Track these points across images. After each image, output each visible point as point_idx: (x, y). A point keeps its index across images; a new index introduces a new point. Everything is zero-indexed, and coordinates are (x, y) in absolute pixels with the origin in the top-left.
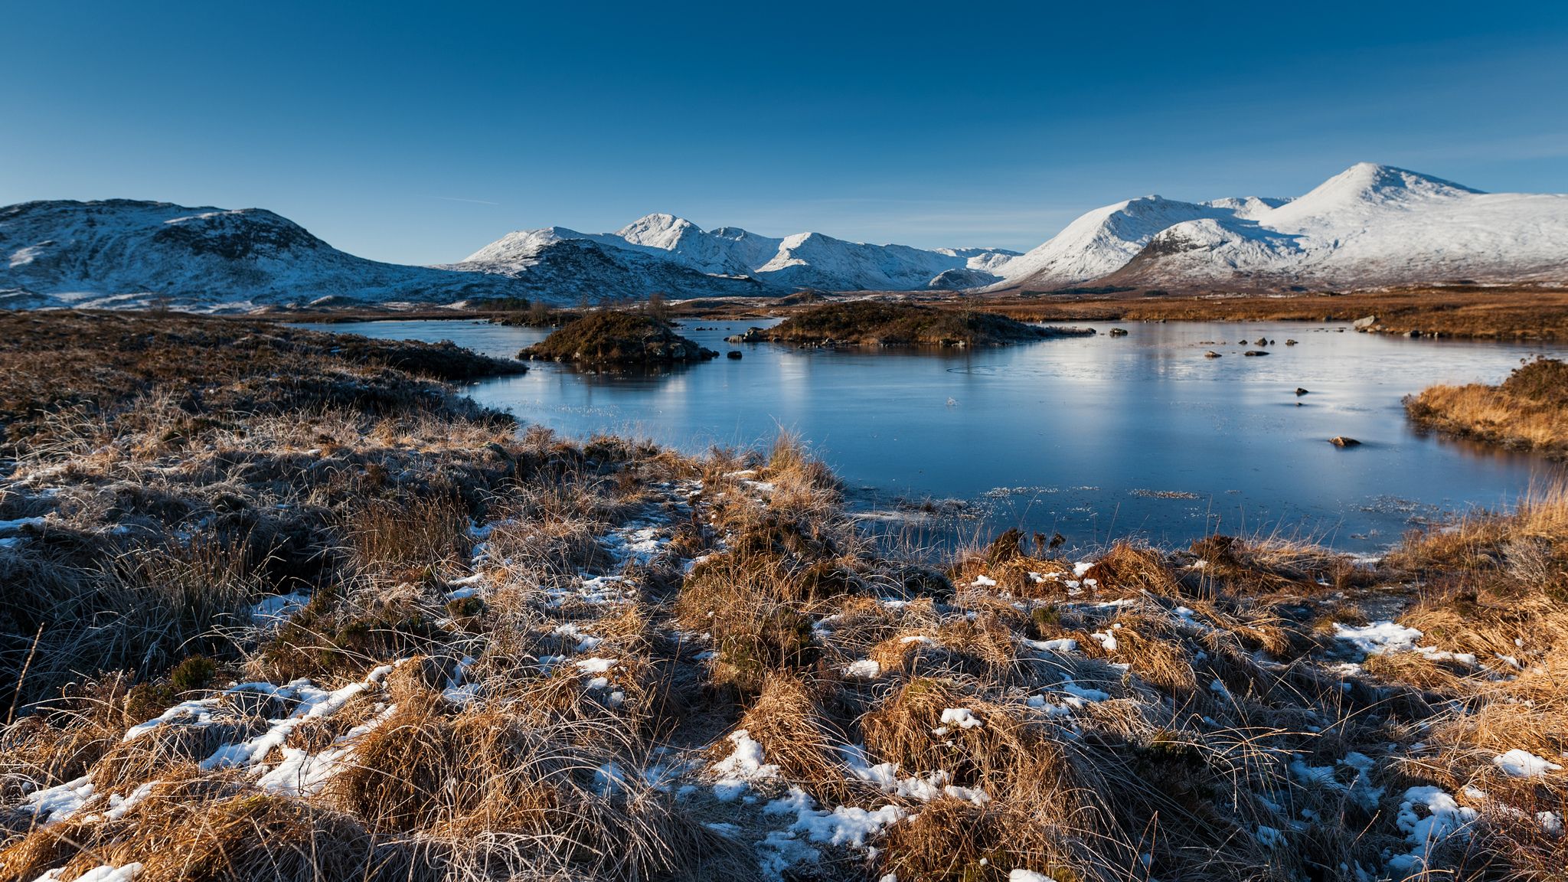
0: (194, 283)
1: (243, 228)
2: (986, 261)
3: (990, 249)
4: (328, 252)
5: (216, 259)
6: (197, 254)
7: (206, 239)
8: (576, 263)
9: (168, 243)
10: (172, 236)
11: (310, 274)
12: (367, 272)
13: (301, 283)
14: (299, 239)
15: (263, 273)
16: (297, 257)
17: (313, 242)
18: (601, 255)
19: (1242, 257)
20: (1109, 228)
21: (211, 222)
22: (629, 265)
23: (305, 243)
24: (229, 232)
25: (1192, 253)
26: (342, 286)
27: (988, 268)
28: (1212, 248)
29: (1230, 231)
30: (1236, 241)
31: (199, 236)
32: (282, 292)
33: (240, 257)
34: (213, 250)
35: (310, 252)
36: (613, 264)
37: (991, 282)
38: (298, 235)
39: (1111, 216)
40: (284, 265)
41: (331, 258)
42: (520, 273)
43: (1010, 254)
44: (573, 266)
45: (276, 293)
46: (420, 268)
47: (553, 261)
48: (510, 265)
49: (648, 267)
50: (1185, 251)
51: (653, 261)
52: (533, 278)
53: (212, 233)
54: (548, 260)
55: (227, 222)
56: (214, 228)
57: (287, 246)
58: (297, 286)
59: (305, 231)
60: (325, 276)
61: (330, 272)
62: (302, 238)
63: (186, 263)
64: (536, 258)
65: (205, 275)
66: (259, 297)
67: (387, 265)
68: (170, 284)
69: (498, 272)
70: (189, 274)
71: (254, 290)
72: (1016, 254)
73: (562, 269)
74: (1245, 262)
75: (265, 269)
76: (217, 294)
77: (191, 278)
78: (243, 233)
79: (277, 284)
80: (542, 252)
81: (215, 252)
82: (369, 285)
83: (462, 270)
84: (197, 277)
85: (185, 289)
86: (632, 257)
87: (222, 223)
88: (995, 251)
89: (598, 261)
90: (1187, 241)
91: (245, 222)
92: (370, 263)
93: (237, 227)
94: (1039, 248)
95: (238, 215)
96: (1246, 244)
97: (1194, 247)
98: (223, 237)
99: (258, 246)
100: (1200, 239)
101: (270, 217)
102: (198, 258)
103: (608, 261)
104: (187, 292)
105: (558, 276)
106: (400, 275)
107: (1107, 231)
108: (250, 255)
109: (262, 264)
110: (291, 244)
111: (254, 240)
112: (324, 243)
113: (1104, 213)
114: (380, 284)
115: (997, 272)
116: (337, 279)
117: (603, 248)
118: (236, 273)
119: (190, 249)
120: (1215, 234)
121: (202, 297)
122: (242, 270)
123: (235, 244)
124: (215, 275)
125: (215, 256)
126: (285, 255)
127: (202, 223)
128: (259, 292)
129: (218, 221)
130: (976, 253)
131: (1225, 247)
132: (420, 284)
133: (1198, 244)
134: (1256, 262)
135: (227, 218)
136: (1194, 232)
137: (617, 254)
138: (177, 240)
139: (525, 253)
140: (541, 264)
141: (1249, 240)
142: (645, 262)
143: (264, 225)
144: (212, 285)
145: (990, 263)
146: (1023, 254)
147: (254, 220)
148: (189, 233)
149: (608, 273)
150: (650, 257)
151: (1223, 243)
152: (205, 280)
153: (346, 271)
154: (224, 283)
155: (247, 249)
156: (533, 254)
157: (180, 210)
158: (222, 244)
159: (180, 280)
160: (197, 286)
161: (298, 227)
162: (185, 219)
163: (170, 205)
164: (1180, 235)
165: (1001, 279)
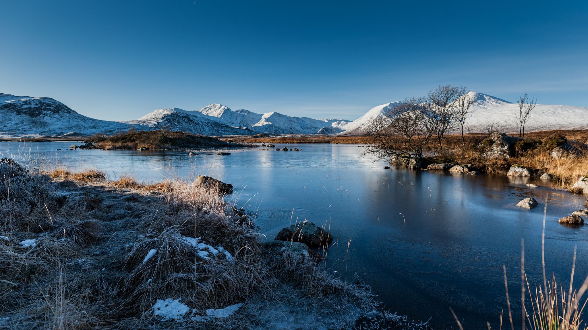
0: (15, 126)
1: (39, 105)
2: (339, 124)
3: (340, 120)
4: (76, 115)
5: (26, 117)
6: (18, 115)
7: (22, 109)
8: (178, 122)
9: (6, 110)
10: (7, 107)
11: (66, 124)
12: (91, 123)
13: (62, 127)
14: (63, 110)
15: (46, 123)
16: (62, 117)
17: (69, 111)
18: (189, 119)
20: (383, 113)
21: (25, 103)
22: (200, 122)
23: (66, 111)
24: (33, 106)
26: (79, 129)
27: (339, 126)
31: (19, 108)
32: (53, 130)
33: (36, 116)
34: (25, 113)
35: (68, 115)
36: (193, 122)
37: (340, 132)
38: (63, 108)
39: (384, 108)
40: (55, 120)
41: (76, 117)
42: (154, 125)
43: (348, 121)
44: (177, 122)
45: (51, 131)
46: (114, 122)
47: (169, 120)
48: (151, 122)
49: (207, 123)
51: (209, 121)
52: (160, 127)
53: (25, 106)
54: (167, 120)
55: (32, 102)
56: (26, 104)
57: (58, 112)
58: (60, 128)
59: (66, 107)
60: (73, 125)
61: (75, 123)
62: (65, 109)
63: (13, 118)
64: (162, 119)
65: (21, 123)
66: (42, 132)
67: (100, 121)
68: (5, 126)
69: (146, 124)
70: (14, 123)
71: (41, 130)
72: (350, 122)
73: (172, 123)
75: (47, 121)
76: (25, 131)
77: (14, 124)
78: (39, 107)
79: (52, 127)
80: (165, 117)
81: (26, 114)
82: (91, 128)
83: (131, 123)
84: (17, 124)
85: (11, 128)
86: (202, 120)
87: (30, 103)
88: (342, 120)
89: (187, 121)
91: (40, 103)
92: (93, 120)
93: (37, 104)
94: (358, 120)
95: (38, 100)
98: (30, 108)
99: (45, 112)
101: (52, 101)
102: (19, 116)
103: (191, 121)
104: (11, 130)
105: (170, 126)
106: (105, 125)
107: (382, 114)
108: (41, 115)
109: (46, 119)
110: (60, 112)
111: (44, 110)
112: (74, 111)
113: (381, 107)
114: (95, 128)
115: (343, 128)
116: (78, 126)
117: (190, 116)
118: (34, 122)
119: (15, 112)
121: (18, 132)
122: (37, 122)
123: (35, 111)
124: (25, 123)
125: (26, 115)
126: (57, 116)
127: (21, 103)
128: (43, 130)
129: (28, 102)
130: (335, 121)
132: (112, 128)
135: (33, 101)
137: (196, 118)
138: (10, 109)
139: (158, 117)
140: (163, 122)
142: (206, 122)
143: (48, 104)
144: (23, 127)
145: (340, 124)
146: (352, 122)
147: (44, 102)
148: (15, 106)
149: (191, 125)
150: (208, 120)
152: (20, 125)
153: (82, 123)
154: (28, 127)
155: (40, 113)
156: (161, 117)
157: (13, 97)
158: (29, 111)
159: (9, 125)
160: (16, 128)
161: (64, 105)
162: (14, 100)
163: (9, 95)
165: (344, 130)
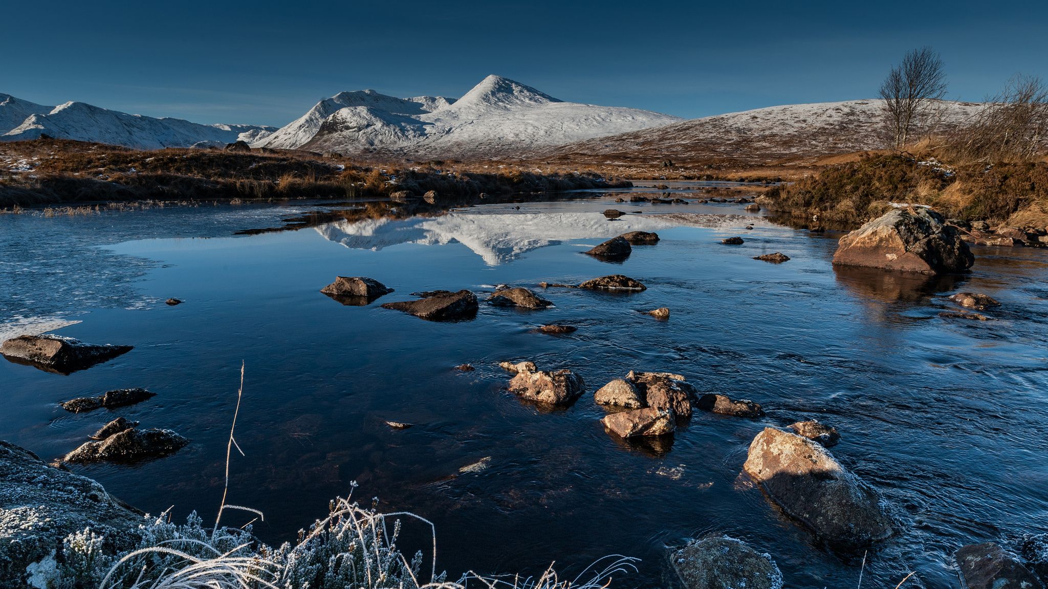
19: (380, 137)
25: (346, 133)
28: (360, 130)
29: (375, 117)
30: (378, 125)
50: (342, 131)
74: (381, 141)
90: (344, 123)
96: (385, 128)
97: (348, 128)
100: (353, 122)
120: (364, 118)
131: (369, 129)
133: (350, 125)
134: (389, 142)
136: (349, 116)
141: (388, 125)
151: (368, 126)
164: (340, 118)
